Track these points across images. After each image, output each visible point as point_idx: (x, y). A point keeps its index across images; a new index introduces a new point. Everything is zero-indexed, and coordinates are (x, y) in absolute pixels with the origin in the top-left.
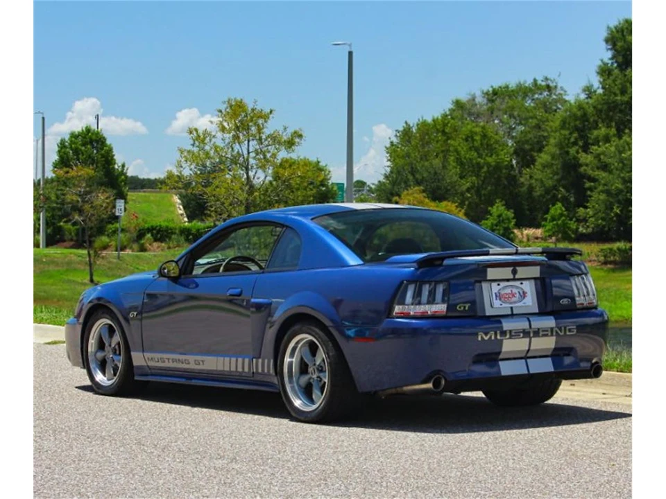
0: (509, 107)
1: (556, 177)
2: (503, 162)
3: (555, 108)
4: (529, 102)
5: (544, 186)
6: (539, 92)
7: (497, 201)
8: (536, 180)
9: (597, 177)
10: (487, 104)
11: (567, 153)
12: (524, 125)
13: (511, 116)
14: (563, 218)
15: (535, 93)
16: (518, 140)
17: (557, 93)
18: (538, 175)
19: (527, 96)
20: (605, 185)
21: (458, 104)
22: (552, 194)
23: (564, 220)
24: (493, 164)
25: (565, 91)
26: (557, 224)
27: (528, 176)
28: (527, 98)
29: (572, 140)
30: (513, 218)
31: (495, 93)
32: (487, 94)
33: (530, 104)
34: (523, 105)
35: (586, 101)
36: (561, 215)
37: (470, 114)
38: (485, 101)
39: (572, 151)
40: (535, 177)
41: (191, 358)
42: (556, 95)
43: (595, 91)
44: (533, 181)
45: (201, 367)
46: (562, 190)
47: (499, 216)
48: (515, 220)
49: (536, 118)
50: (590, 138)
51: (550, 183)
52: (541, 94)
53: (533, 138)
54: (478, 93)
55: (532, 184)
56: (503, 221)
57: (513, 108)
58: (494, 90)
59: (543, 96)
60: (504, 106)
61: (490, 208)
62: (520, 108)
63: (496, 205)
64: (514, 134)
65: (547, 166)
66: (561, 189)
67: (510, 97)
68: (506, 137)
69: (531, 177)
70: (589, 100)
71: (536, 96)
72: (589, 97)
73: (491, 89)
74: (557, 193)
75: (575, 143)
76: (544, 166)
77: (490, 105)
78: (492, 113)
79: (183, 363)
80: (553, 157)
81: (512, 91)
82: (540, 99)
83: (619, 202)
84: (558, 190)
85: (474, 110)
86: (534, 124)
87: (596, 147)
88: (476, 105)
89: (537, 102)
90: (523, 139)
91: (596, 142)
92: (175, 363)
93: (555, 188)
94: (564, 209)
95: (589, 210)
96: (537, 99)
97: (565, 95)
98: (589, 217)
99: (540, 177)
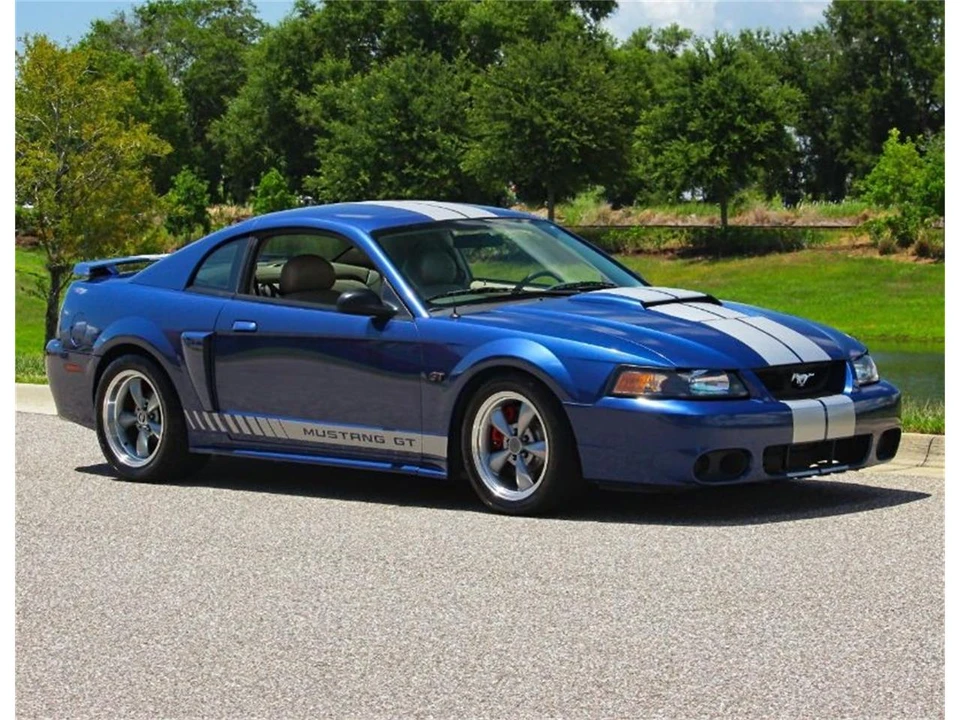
0: (176, 31)
1: (259, 131)
2: (176, 111)
3: (239, 31)
4: (202, 23)
5: (242, 144)
6: (217, 9)
7: (184, 168)
8: (230, 135)
9: (331, 131)
10: (142, 26)
11: (277, 97)
12: (195, 56)
13: (179, 44)
14: (282, 191)
15: (211, 11)
16: (188, 77)
17: (243, 9)
18: (233, 129)
19: (200, 14)
20: (344, 142)
21: (101, 28)
22: (253, 155)
23: (283, 194)
24: (164, 113)
25: (255, 7)
26: (273, 200)
27: (217, 131)
28: (200, 17)
29: (284, 78)
30: (207, 192)
31: (153, 10)
32: (141, 11)
33: (203, 25)
34: (194, 28)
35: (300, 20)
36: (279, 187)
37: (118, 42)
38: (139, 22)
39: (285, 93)
40: (228, 131)
42: (242, 13)
43: (314, 7)
44: (225, 138)
46: (269, 150)
47: (188, 190)
48: (209, 195)
49: (214, 45)
50: (311, 75)
51: (252, 140)
52: (220, 11)
53: (210, 76)
54: (129, 13)
55: (224, 142)
56: (194, 196)
57: (181, 33)
58: (151, 6)
59: (222, 14)
60: (166, 29)
61: (173, 178)
62: (191, 32)
63: (183, 173)
64: (182, 69)
65: (245, 116)
66: (266, 148)
67: (174, 15)
68: (171, 75)
69: (222, 132)
70: (304, 19)
71: (213, 14)
72: (305, 15)
73: (147, 5)
74: (260, 154)
75: (288, 83)
76: (242, 115)
77: (146, 28)
78: (150, 40)
80: (254, 102)
81: (178, 7)
82: (218, 19)
83: (365, 166)
84: (262, 151)
85: (124, 36)
86: (210, 55)
87: (319, 87)
88: (126, 28)
89: (215, 22)
90: (195, 77)
91: (320, 80)
93: (258, 146)
94: (282, 178)
95: (322, 178)
96: (214, 17)
97: (255, 12)
98: (322, 189)
99: (236, 131)
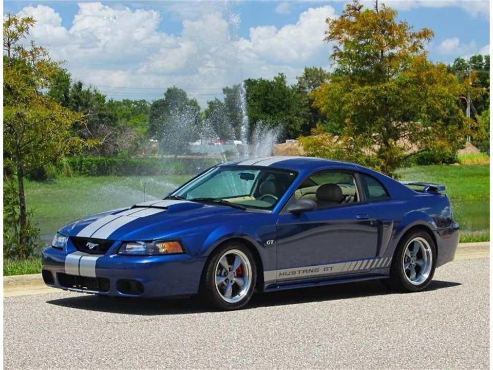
41: (321, 267)
45: (329, 272)
79: (312, 272)
92: (305, 273)
